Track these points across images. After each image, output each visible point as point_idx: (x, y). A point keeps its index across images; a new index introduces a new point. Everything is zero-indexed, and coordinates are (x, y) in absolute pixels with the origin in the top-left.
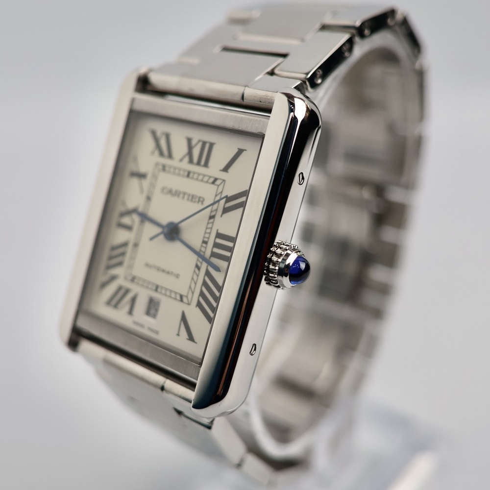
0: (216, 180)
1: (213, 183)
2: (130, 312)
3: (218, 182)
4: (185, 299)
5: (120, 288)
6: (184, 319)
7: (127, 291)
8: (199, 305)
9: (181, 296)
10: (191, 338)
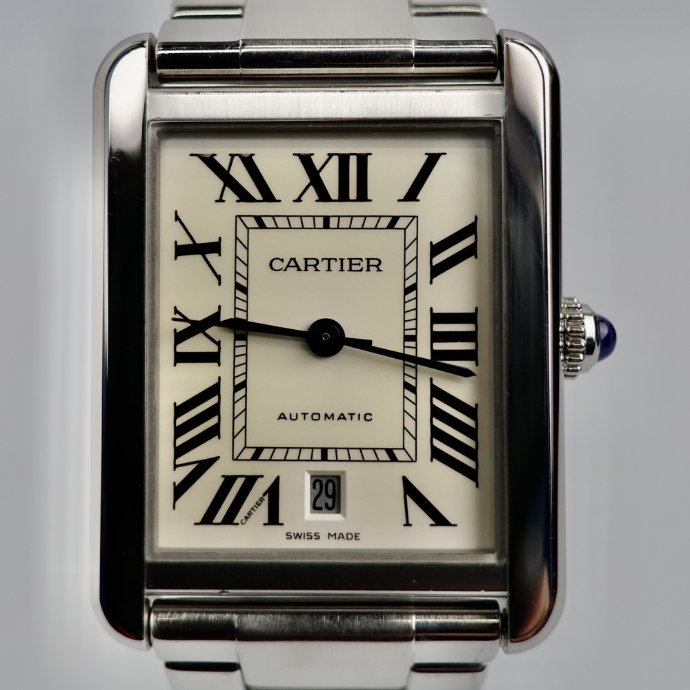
0: (395, 219)
1: (391, 226)
2: (273, 519)
3: (401, 223)
4: (400, 455)
5: (229, 481)
6: (410, 490)
7: (250, 481)
8: (436, 454)
9: (390, 452)
10: (439, 520)
